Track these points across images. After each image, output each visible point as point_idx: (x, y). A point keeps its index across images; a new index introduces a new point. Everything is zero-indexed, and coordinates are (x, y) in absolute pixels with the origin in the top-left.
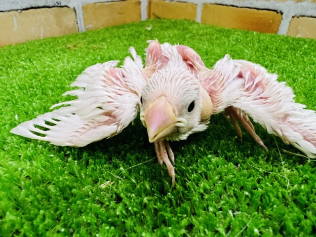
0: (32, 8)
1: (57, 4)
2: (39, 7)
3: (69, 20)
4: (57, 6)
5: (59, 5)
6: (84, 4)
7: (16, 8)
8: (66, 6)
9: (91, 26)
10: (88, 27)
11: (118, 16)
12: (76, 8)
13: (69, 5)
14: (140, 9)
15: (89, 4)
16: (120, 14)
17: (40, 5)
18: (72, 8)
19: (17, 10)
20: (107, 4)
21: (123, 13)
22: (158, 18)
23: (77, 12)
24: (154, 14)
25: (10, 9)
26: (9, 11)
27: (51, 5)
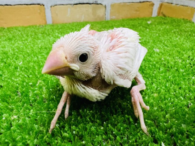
0: (80, 4)
1: (95, 3)
2: (84, 4)
3: (100, 12)
4: (95, 4)
5: (96, 3)
6: (113, 3)
7: (71, 3)
8: (100, 4)
9: (114, 17)
10: (112, 18)
11: (135, 12)
12: (107, 6)
13: (102, 3)
14: (152, 9)
15: (115, 3)
16: (137, 11)
17: (85, 2)
18: (104, 5)
19: (71, 4)
20: (128, 4)
21: (139, 11)
22: (164, 16)
23: (107, 8)
24: (162, 13)
25: (67, 3)
26: (67, 5)
27: (91, 2)
